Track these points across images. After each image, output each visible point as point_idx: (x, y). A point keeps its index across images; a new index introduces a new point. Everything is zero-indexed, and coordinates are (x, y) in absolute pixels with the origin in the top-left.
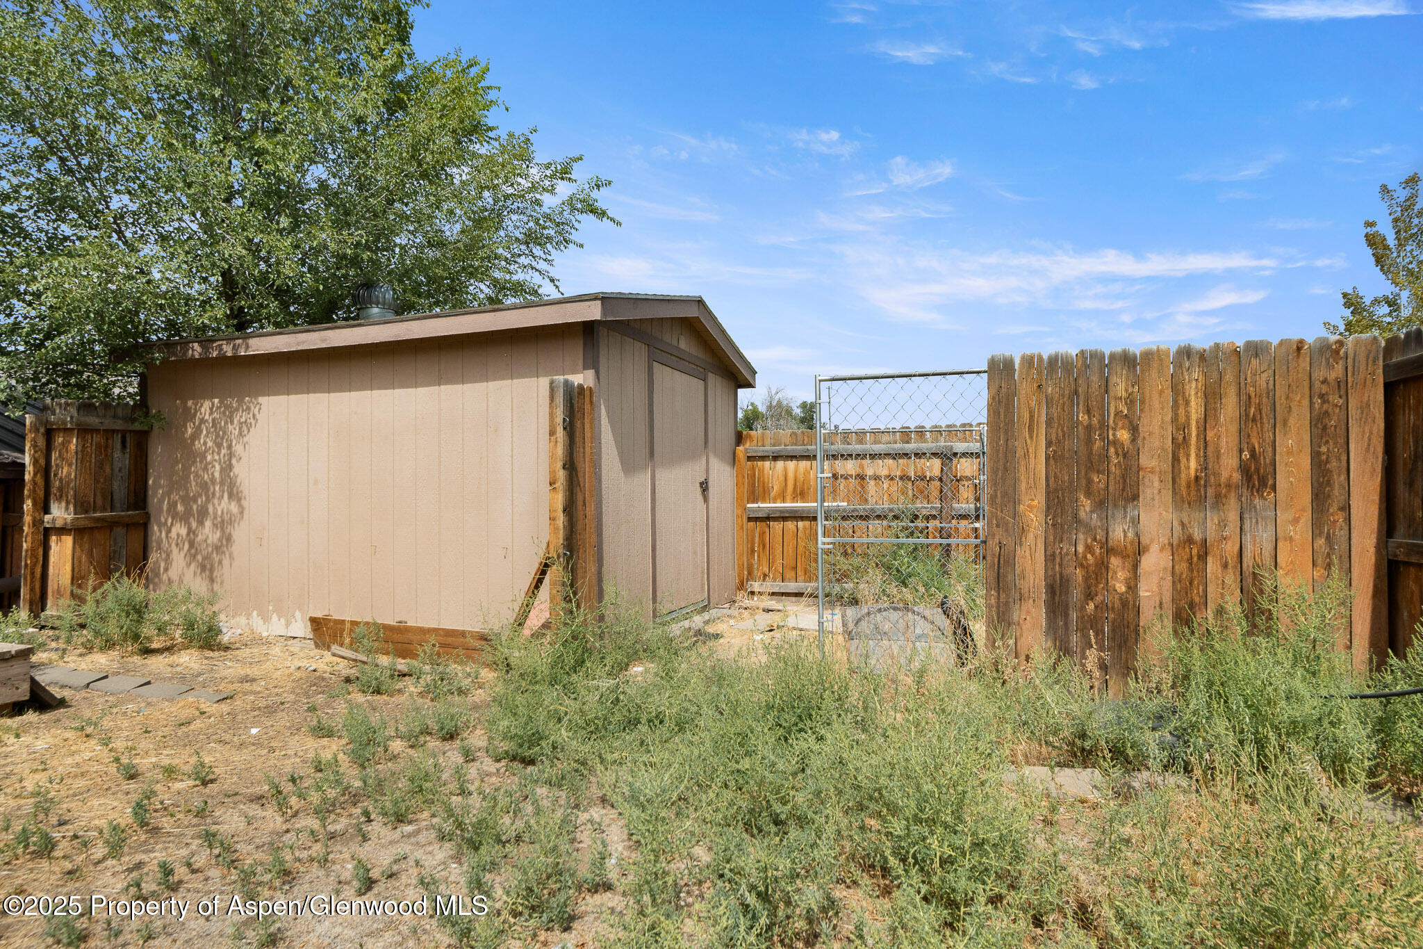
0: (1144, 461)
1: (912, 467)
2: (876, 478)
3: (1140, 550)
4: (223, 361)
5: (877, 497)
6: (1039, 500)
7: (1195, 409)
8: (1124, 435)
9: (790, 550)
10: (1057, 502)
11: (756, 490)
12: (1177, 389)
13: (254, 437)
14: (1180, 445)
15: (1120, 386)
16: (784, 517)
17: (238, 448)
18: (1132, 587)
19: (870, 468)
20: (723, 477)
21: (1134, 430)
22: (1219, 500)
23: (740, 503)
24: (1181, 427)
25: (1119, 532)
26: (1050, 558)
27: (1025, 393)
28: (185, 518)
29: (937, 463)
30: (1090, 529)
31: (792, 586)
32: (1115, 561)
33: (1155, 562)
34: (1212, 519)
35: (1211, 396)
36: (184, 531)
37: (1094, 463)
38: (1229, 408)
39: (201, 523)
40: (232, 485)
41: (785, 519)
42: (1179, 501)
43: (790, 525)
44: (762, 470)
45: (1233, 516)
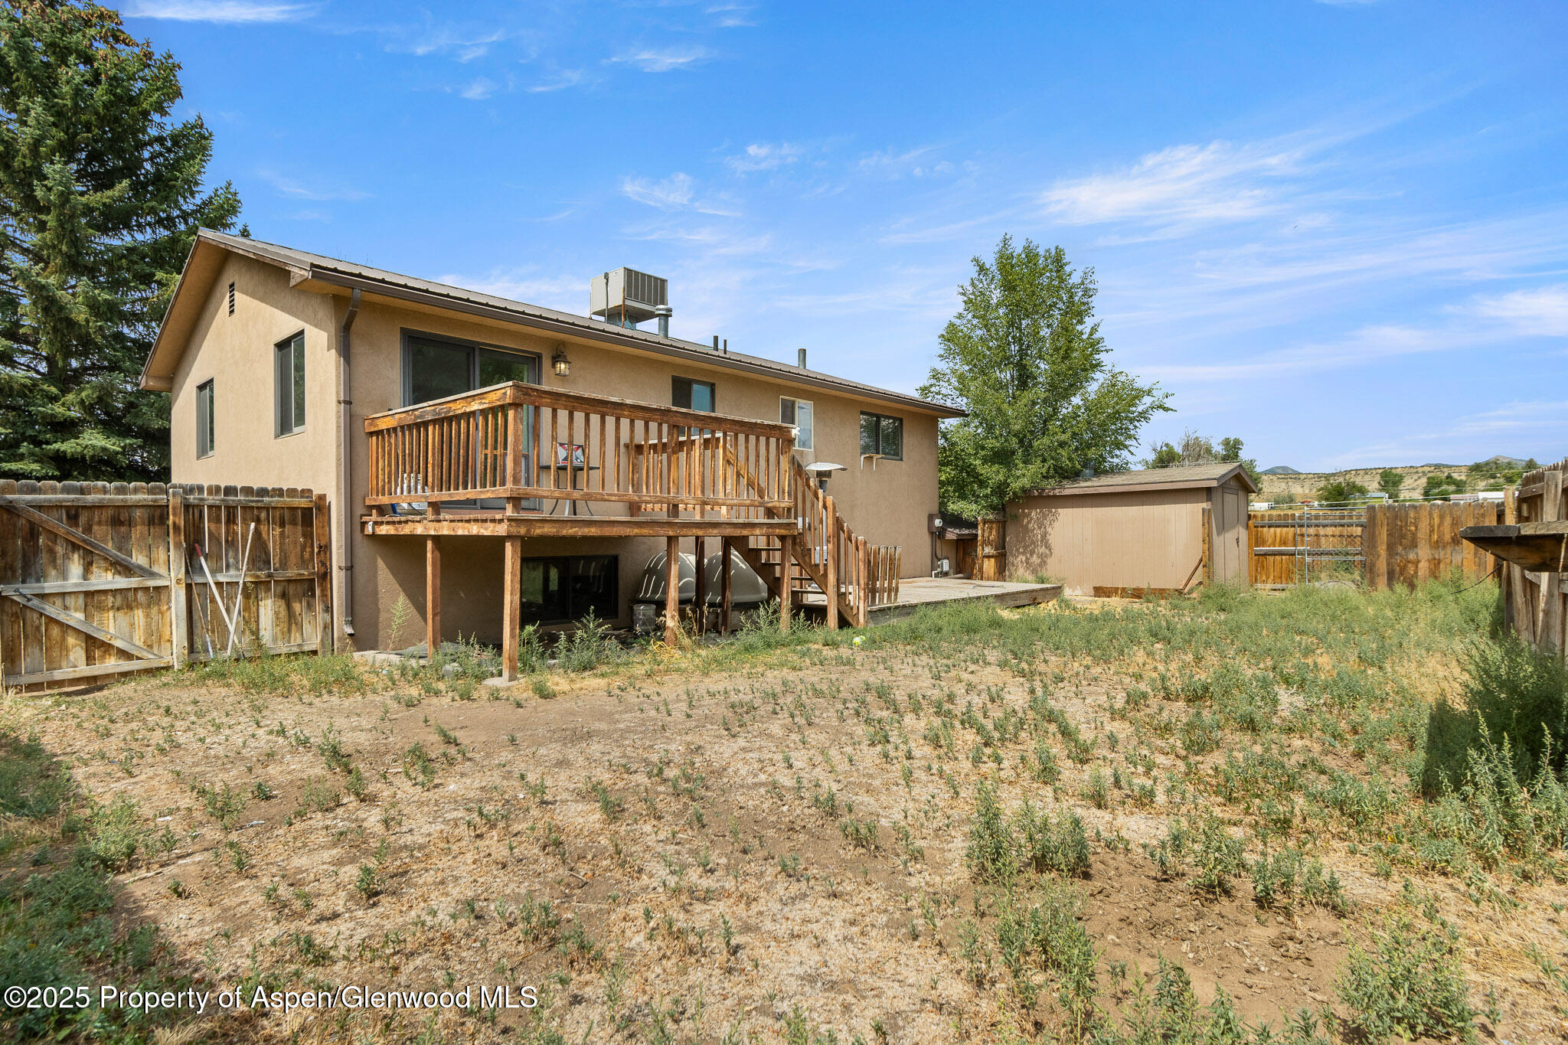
0: (1419, 535)
1: (1346, 531)
2: (1326, 536)
3: (1419, 562)
4: (1055, 496)
5: (1326, 545)
6: (1384, 547)
7: (1437, 521)
8: (1413, 528)
9: (1278, 569)
10: (1391, 548)
11: (1259, 541)
12: (1430, 515)
13: (1056, 524)
14: (1432, 531)
15: (1412, 514)
16: (1274, 554)
17: (1049, 530)
18: (1416, 572)
19: (1322, 531)
20: (1243, 534)
21: (1416, 527)
22: (1444, 547)
23: (1250, 546)
24: (1432, 526)
25: (1412, 556)
26: (1388, 564)
27: (1379, 515)
28: (1023, 553)
29: (1360, 529)
30: (1401, 556)
31: (1279, 586)
32: (1410, 565)
33: (1423, 566)
34: (1442, 553)
35: (1442, 517)
36: (1024, 558)
37: (1402, 536)
38: (1448, 521)
39: (1031, 555)
40: (1047, 542)
41: (1275, 555)
42: (1431, 547)
43: (1278, 558)
44: (1262, 532)
45: (1449, 552)
